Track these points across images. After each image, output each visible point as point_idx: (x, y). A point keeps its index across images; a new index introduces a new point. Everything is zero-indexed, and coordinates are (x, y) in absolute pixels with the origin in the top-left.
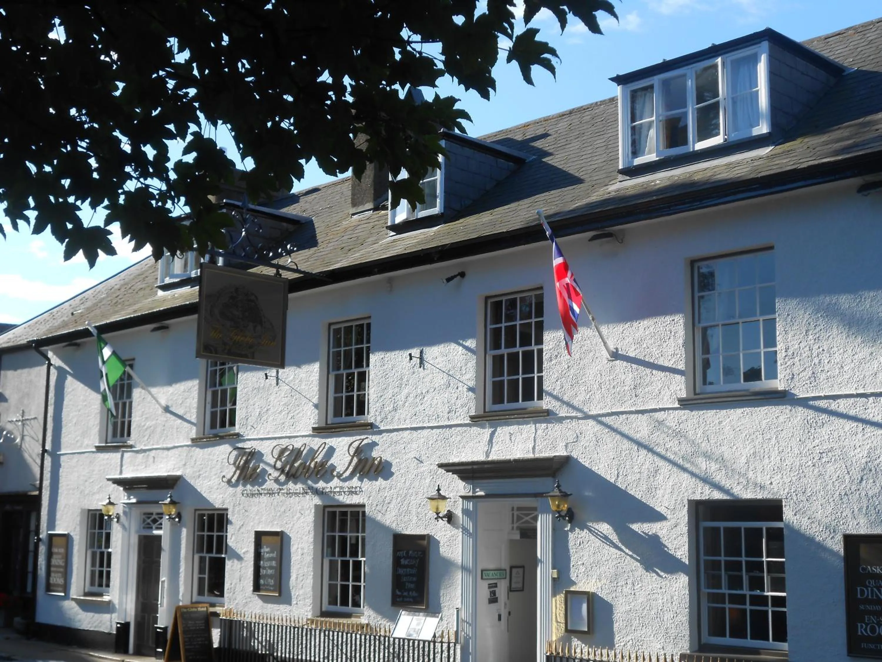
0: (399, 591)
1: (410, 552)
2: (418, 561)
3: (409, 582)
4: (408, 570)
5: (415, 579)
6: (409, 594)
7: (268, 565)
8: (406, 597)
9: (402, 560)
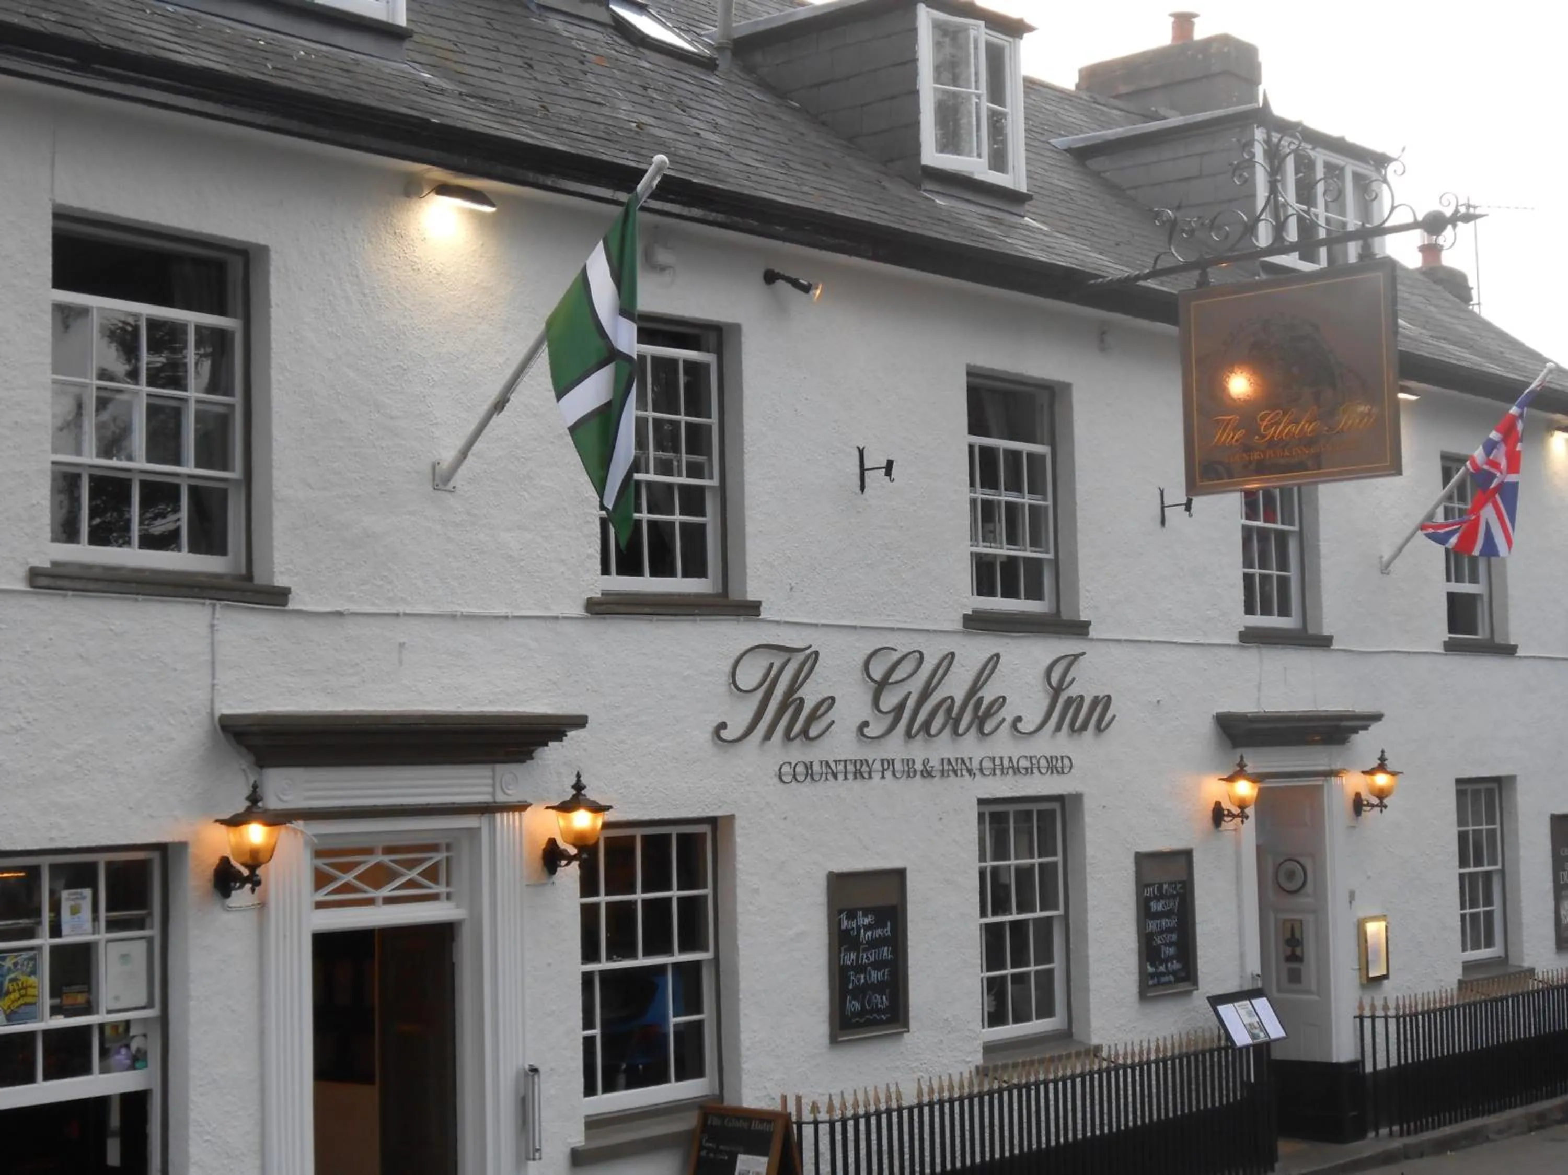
0: (1152, 965)
1: (1165, 886)
2: (1177, 900)
3: (1166, 945)
4: (1164, 921)
5: (1174, 937)
6: (1167, 967)
7: (872, 959)
8: (1163, 974)
9: (1152, 904)
